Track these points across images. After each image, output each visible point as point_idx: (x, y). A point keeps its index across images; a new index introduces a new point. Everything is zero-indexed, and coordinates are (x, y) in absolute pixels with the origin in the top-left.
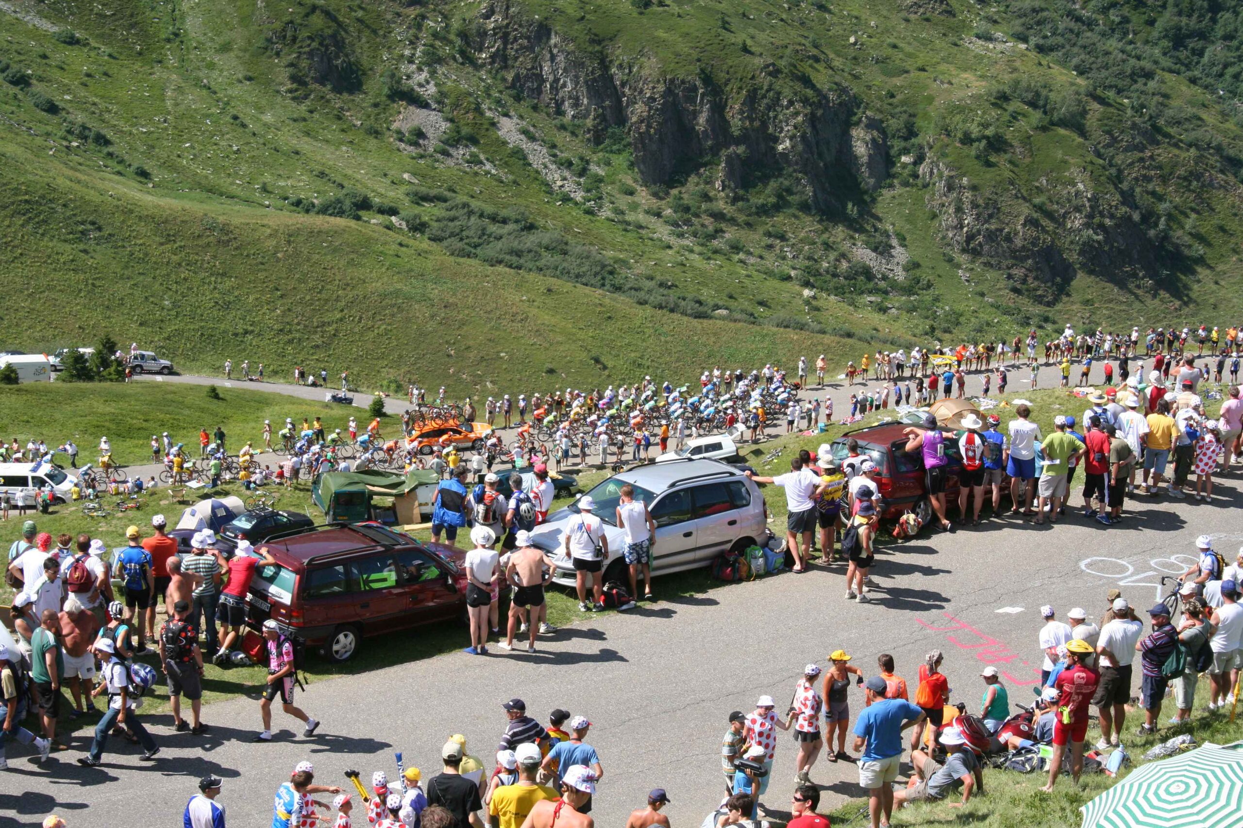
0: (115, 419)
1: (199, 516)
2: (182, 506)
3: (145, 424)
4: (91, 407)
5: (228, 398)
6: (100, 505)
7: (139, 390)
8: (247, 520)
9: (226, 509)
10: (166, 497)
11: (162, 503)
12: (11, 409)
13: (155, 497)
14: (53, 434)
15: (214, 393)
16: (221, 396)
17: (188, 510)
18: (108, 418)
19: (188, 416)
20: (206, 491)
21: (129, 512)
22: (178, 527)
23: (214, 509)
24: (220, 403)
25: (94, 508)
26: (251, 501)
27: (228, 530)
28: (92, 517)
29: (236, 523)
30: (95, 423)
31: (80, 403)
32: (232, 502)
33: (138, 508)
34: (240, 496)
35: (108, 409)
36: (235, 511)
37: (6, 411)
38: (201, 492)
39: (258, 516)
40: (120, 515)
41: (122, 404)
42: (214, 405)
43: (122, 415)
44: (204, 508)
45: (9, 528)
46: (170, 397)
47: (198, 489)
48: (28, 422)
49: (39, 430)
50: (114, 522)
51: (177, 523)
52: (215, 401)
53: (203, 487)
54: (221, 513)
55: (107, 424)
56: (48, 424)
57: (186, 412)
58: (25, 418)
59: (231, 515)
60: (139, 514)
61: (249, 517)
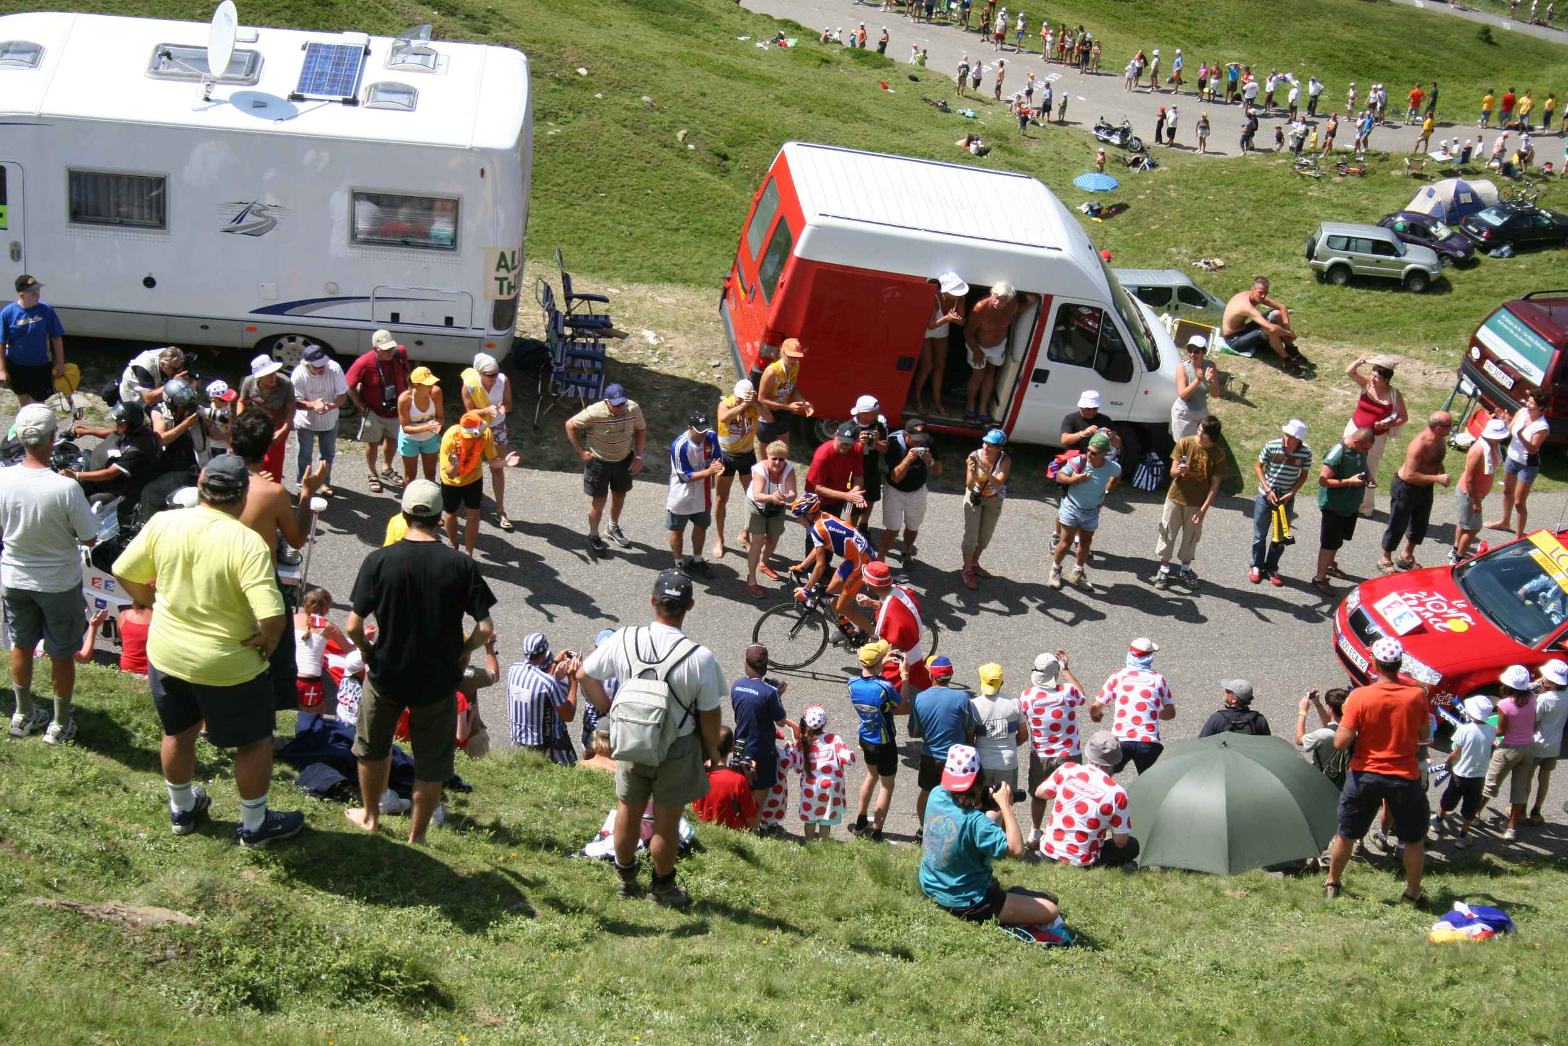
0: (1354, 50)
1: (1437, 198)
2: (1418, 181)
3: (1390, 63)
4: (1327, 29)
5: (1504, 44)
6: (1316, 162)
7: (1391, 16)
8: (1498, 215)
9: (1474, 195)
10: (1400, 168)
11: (1393, 173)
12: (1227, 16)
13: (1387, 163)
14: (1273, 56)
15: (1486, 35)
16: (1495, 40)
17: (1425, 189)
18: (1345, 47)
19: (1448, 60)
20: (1452, 166)
21: (1349, 177)
22: (1410, 208)
23: (1457, 193)
24: (1491, 49)
25: (1307, 165)
26: (1507, 190)
27: (1471, 223)
28: (1303, 176)
29: (1483, 215)
30: (1328, 51)
31: (1313, 22)
32: (1484, 187)
33: (1362, 174)
34: (1495, 181)
35: (1348, 36)
36: (1484, 199)
37: (1221, 18)
38: (1446, 167)
39: (1512, 212)
40: (1338, 179)
41: (1368, 33)
42: (1483, 52)
43: (1363, 45)
44: (1446, 189)
45: (1198, 172)
46: (1430, 31)
47: (1443, 162)
48: (1245, 36)
49: (1257, 49)
50: (1329, 187)
51: (1408, 202)
52: (1486, 46)
53: (1450, 161)
54: (1466, 198)
55: (1342, 54)
56: (1270, 42)
57: (1446, 54)
58: (1243, 31)
59: (1478, 204)
60: (1361, 182)
61: (1501, 210)
